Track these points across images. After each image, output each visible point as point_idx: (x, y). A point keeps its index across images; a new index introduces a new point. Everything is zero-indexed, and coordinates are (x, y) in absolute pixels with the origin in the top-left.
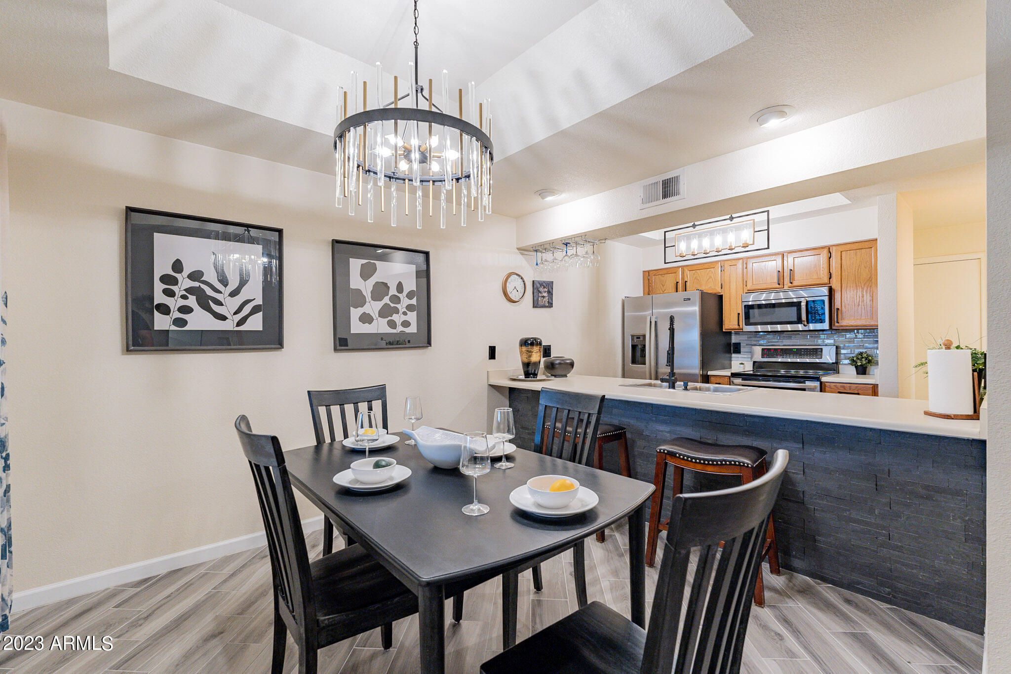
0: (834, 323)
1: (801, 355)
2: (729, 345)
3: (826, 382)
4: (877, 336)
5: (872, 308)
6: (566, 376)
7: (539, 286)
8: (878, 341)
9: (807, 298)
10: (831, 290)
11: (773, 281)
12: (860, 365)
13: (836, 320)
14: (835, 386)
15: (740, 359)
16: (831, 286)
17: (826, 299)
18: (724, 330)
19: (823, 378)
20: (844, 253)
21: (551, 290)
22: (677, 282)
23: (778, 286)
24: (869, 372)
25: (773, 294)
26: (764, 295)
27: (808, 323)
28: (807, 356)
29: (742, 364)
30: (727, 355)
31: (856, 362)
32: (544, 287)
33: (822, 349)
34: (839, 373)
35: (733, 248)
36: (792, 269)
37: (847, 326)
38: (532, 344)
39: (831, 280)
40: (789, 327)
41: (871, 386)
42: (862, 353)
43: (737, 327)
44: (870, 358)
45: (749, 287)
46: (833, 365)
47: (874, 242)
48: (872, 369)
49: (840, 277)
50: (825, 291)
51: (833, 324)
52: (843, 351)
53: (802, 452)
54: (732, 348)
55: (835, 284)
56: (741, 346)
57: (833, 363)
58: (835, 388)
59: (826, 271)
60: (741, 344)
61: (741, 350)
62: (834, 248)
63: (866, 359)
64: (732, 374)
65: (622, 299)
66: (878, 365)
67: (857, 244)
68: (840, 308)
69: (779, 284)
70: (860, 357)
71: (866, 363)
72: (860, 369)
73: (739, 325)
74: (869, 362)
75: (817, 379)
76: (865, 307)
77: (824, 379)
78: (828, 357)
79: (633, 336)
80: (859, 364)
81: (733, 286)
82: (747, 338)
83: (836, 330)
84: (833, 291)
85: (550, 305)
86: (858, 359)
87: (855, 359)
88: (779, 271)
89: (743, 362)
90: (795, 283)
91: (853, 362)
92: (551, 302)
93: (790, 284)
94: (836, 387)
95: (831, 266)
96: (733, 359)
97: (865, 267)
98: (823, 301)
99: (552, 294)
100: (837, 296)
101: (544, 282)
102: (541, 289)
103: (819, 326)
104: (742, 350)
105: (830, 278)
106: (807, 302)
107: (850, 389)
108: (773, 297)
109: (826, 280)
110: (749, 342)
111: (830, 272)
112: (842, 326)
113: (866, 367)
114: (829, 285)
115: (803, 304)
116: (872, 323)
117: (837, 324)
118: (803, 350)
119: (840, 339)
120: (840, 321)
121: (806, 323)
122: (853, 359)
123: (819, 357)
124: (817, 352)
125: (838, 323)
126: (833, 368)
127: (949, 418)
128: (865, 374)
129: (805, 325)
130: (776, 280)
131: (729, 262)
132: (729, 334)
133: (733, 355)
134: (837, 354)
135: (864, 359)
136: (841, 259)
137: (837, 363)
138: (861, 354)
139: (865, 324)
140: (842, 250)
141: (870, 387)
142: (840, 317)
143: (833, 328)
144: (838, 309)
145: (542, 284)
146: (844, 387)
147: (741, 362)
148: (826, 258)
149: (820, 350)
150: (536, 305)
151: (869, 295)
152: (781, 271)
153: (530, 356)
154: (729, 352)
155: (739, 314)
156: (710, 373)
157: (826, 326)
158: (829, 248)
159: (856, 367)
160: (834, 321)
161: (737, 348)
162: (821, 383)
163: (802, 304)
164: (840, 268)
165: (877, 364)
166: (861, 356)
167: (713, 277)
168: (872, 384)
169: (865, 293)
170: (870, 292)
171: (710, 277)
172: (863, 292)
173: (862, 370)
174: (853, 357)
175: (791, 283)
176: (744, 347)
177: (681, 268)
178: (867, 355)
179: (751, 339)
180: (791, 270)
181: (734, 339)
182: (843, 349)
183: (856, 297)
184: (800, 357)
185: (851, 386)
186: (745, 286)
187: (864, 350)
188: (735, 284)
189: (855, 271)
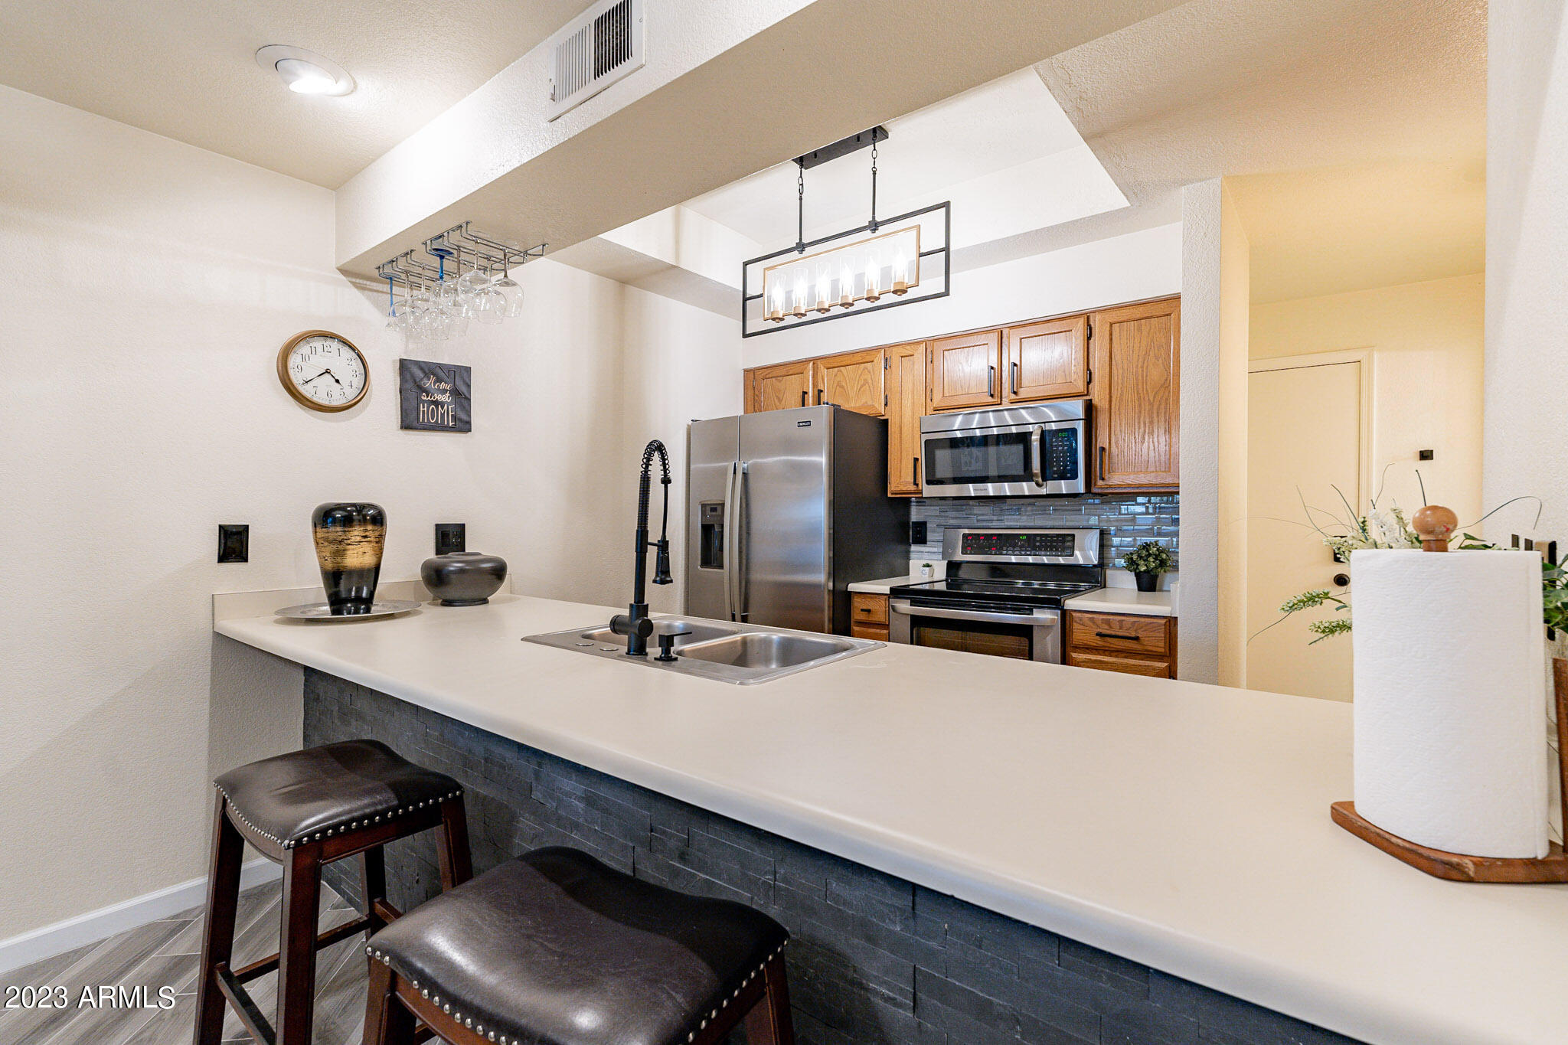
0: (1096, 479)
1: (1034, 548)
2: (904, 524)
3: (1075, 611)
4: (1176, 510)
5: (1170, 446)
6: (485, 601)
7: (419, 374)
8: (1178, 519)
9: (1043, 425)
10: (1090, 408)
11: (980, 388)
12: (1145, 571)
13: (1098, 474)
14: (1091, 619)
15: (926, 556)
16: (1091, 400)
17: (1080, 427)
18: (889, 495)
19: (1067, 602)
20: (1116, 327)
21: (463, 389)
22: (805, 393)
23: (990, 399)
24: (1162, 585)
25: (977, 416)
26: (960, 418)
27: (1044, 479)
28: (1046, 550)
29: (928, 566)
30: (901, 548)
31: (1138, 565)
32: (439, 380)
33: (1073, 536)
34: (1105, 587)
35: (876, 294)
36: (1018, 363)
37: (1120, 486)
38: (347, 521)
39: (1090, 386)
40: (1007, 489)
41: (1163, 621)
42: (1149, 546)
43: (912, 488)
44: (1164, 556)
45: (938, 401)
46: (1096, 569)
47: (1175, 302)
48: (1167, 579)
49: (1107, 379)
50: (1077, 408)
51: (1093, 482)
52: (1116, 541)
53: (911, 922)
54: (911, 533)
55: (1098, 396)
56: (928, 529)
57: (1094, 566)
58: (1091, 624)
59: (1081, 366)
60: (928, 525)
61: (928, 538)
62: (1098, 317)
63: (1156, 559)
64: (892, 589)
65: (688, 425)
66: (1178, 571)
67: (1141, 308)
68: (1107, 447)
69: (992, 396)
70: (1144, 553)
71: (1156, 568)
72: (1145, 579)
73: (916, 484)
74: (1163, 564)
75: (1055, 603)
76: (1156, 444)
77: (1071, 604)
78: (1086, 553)
79: (704, 506)
80: (1143, 568)
81: (907, 403)
82: (938, 513)
83: (1101, 495)
84: (1093, 408)
85: (463, 425)
86: (1141, 557)
87: (1135, 557)
88: (992, 368)
89: (930, 562)
90: (1024, 393)
91: (1132, 565)
92: (464, 417)
93: (1013, 396)
94: (1094, 623)
95: (1090, 355)
96: (912, 555)
97: (1157, 359)
98: (1074, 431)
99: (470, 400)
100: (1102, 421)
101: (440, 366)
102: (429, 384)
103: (1064, 486)
104: (930, 536)
105: (1089, 383)
106: (1043, 433)
107: (1121, 628)
108: (977, 424)
109: (1081, 387)
110: (942, 521)
111: (1088, 369)
112: (1110, 487)
113: (1157, 576)
114: (1088, 398)
115: (1035, 438)
116: (1169, 480)
117: (1100, 483)
118: (1038, 538)
119: (1108, 517)
120: (1106, 476)
121: (1040, 480)
122: (1132, 558)
123: (1068, 552)
124: (1063, 542)
125: (1103, 479)
126: (1093, 577)
127: (1454, 874)
128: (1154, 591)
129: (1038, 485)
130: (986, 389)
131: (900, 348)
132: (903, 503)
133: (913, 548)
134: (1103, 546)
135: (1151, 559)
136: (1111, 339)
137: (1102, 565)
138: (1146, 547)
139: (1154, 481)
140: (1112, 321)
141: (1160, 625)
142: (1107, 468)
143: (1095, 490)
144: (1103, 449)
145: (432, 370)
146: (1108, 622)
147: (925, 562)
148: (1082, 338)
149: (1070, 538)
150: (409, 422)
151: (1163, 419)
152: (995, 366)
153: (340, 553)
154: (905, 542)
155: (916, 460)
156: (853, 587)
157: (1079, 485)
158: (1088, 318)
159: (1138, 575)
160: (1096, 476)
161: (919, 532)
162: (1065, 614)
163: (1033, 437)
164: (1108, 358)
165: (1176, 568)
166: (1148, 551)
167: (870, 381)
168: (1164, 617)
169: (1155, 415)
170: (1165, 413)
171: (866, 381)
172: (1152, 413)
173: (1148, 583)
174: (1132, 554)
175: (1015, 393)
176: (934, 532)
177: (811, 363)
178: (1158, 550)
179: (946, 514)
180: (1015, 365)
181: (915, 515)
182: (1116, 536)
183: (1139, 423)
184: (1033, 552)
185: (1123, 620)
186: (928, 400)
187: (1153, 539)
188: (910, 396)
189: (1137, 366)
